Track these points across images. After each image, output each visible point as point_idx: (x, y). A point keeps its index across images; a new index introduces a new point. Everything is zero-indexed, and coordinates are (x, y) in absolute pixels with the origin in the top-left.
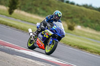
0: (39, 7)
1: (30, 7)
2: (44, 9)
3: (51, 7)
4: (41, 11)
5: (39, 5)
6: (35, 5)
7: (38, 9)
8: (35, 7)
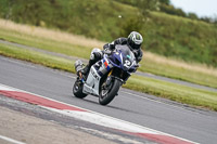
0: (173, 39)
1: (154, 41)
2: (184, 44)
3: (199, 38)
4: (179, 49)
5: (172, 35)
6: (164, 36)
7: (172, 44)
8: (165, 41)
